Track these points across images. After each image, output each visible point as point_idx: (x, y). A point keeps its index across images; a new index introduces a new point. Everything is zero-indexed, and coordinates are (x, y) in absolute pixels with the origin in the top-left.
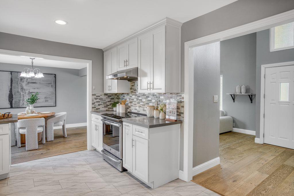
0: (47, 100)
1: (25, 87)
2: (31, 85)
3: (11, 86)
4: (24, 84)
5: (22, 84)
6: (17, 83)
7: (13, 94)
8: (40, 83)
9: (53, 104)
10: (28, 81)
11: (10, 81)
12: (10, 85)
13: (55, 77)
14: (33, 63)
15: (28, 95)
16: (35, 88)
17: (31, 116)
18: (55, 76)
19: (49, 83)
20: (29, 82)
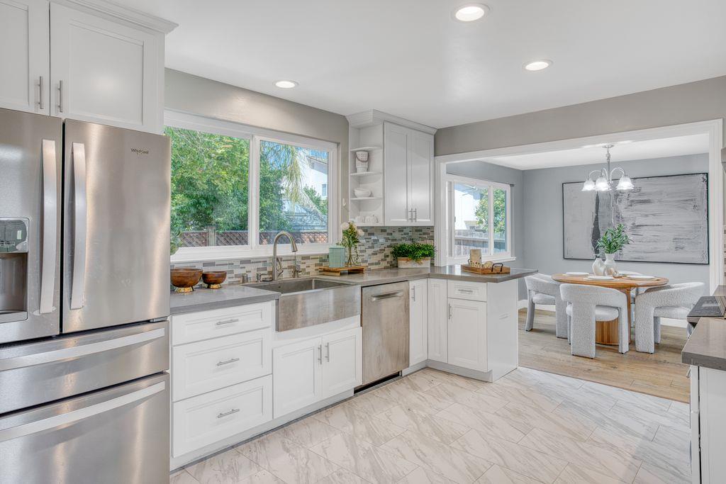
0: (682, 245)
1: (624, 214)
2: (639, 206)
3: (597, 211)
4: (622, 207)
5: (617, 207)
6: (608, 206)
7: (600, 229)
8: (660, 201)
9: (698, 258)
10: (631, 199)
11: (595, 202)
12: (594, 210)
13: (707, 181)
14: (609, 158)
15: (631, 233)
16: (647, 216)
17: (596, 280)
18: (707, 177)
19: (688, 198)
20: (632, 201)
